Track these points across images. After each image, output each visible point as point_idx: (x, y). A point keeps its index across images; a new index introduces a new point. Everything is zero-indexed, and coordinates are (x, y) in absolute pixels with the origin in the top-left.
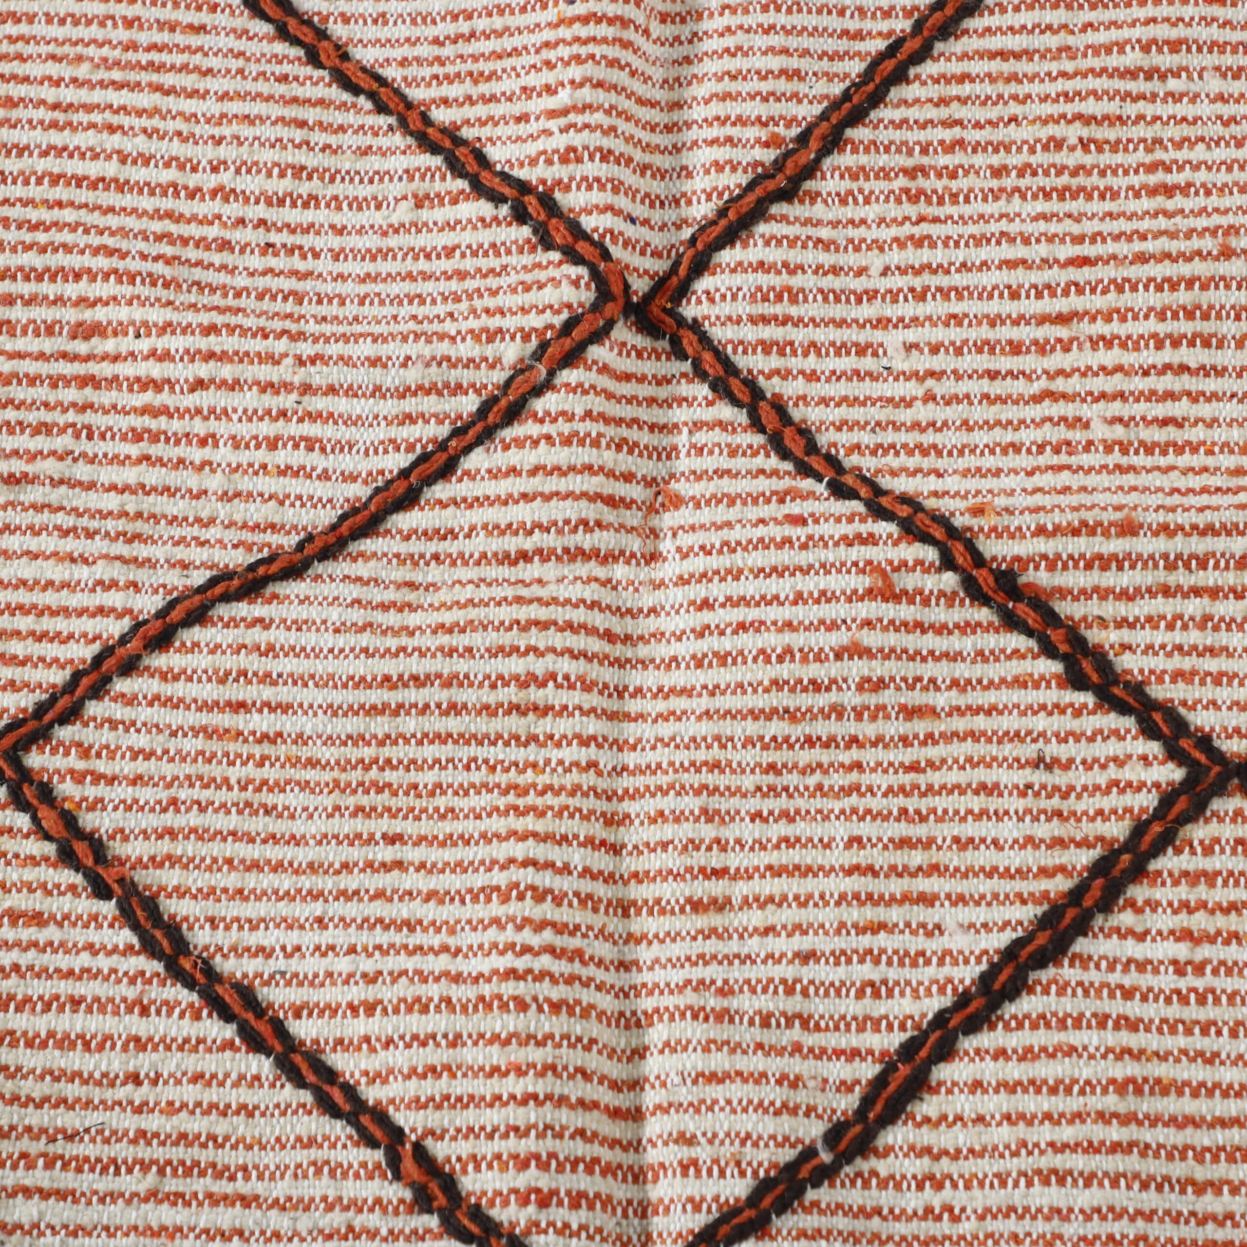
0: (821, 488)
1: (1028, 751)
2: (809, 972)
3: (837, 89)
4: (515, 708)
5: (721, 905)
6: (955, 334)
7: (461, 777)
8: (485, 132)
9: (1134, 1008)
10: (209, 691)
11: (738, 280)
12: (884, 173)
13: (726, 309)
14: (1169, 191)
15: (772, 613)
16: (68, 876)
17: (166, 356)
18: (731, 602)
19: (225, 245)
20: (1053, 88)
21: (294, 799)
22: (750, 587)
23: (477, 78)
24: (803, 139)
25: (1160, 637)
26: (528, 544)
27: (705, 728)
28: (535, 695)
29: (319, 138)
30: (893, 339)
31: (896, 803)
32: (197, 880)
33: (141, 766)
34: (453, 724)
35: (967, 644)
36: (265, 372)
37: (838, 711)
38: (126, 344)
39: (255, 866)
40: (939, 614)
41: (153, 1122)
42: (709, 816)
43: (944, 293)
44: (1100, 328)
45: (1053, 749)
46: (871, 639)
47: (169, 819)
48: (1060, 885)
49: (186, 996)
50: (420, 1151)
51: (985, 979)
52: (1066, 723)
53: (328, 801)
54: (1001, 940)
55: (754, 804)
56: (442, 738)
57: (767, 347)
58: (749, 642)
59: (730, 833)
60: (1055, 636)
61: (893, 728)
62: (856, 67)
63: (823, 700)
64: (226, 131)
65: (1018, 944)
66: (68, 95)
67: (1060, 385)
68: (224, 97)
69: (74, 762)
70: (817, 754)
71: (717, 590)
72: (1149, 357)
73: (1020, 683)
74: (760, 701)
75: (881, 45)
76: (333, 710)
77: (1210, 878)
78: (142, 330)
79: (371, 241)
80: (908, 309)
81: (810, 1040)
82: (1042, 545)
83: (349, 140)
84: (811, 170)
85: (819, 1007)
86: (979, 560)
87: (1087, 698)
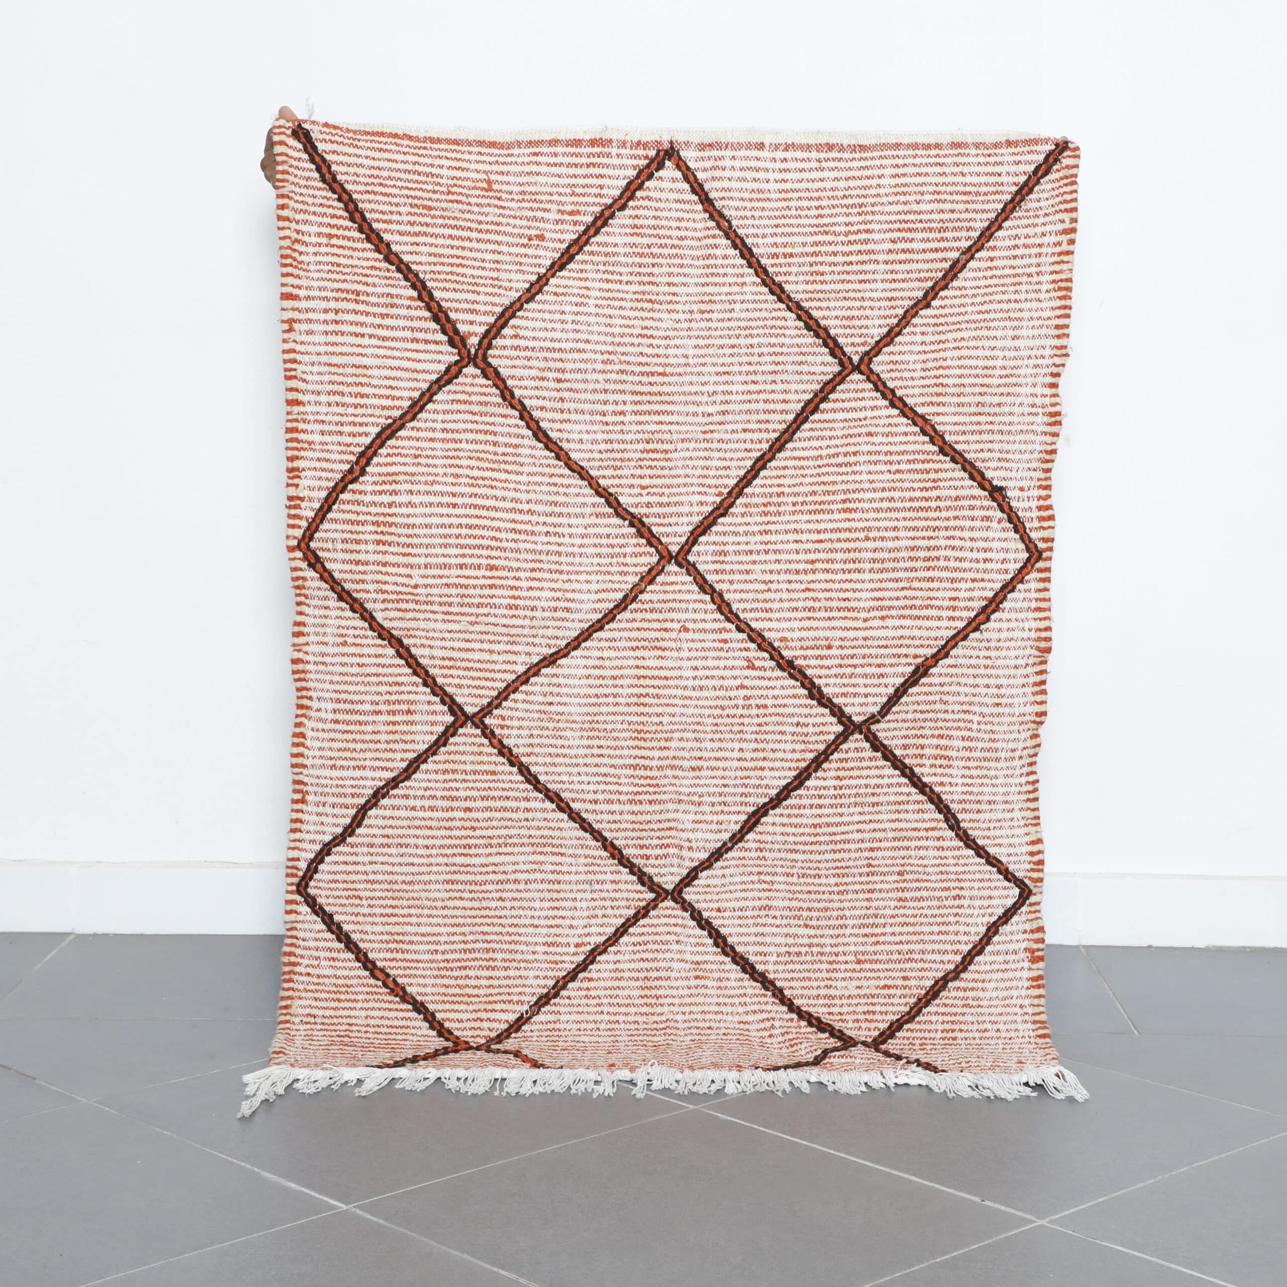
0: (733, 627)
1: (795, 720)
2: (726, 790)
3: (742, 472)
4: (637, 704)
5: (700, 769)
6: (777, 567)
7: (620, 726)
8: (619, 490)
9: (821, 801)
10: (541, 699)
11: (707, 548)
12: (757, 505)
13: (702, 558)
14: (850, 510)
15: (716, 673)
16: (501, 759)
17: (519, 579)
18: (704, 668)
19: (533, 533)
20: (814, 472)
21: (569, 733)
22: (710, 663)
23: (615, 468)
24: (730, 493)
25: (838, 681)
26: (639, 644)
27: (697, 711)
28: (642, 700)
29: (562, 490)
30: (757, 567)
31: (754, 736)
32: (540, 760)
33: (521, 723)
34: (616, 709)
35: (778, 683)
36: (552, 585)
37: (737, 706)
38: (505, 573)
39: (558, 755)
40: (768, 674)
41: (533, 832)
42: (696, 740)
43: (775, 552)
44: (825, 566)
45: (802, 720)
46: (747, 683)
47: (532, 741)
48: (803, 765)
49: (541, 796)
50: (612, 843)
51: (778, 795)
52: (807, 711)
53: (578, 734)
54: (784, 782)
55: (710, 736)
56: (614, 714)
57: (717, 572)
58: (710, 683)
59: (703, 745)
60: (806, 682)
61: (754, 711)
62: (749, 463)
63: (733, 703)
64: (530, 488)
65: (788, 784)
66: (475, 473)
67: (811, 586)
68: (529, 474)
69: (500, 722)
70: (730, 720)
71: (699, 663)
72: (840, 576)
73: (795, 696)
74: (713, 703)
75: (759, 454)
76: (580, 705)
77: (847, 760)
78: (510, 569)
79: (581, 531)
80: (763, 557)
81: (726, 809)
82: (802, 652)
83: (571, 490)
84: (732, 505)
85: (728, 799)
86: (782, 657)
87: (815, 702)
